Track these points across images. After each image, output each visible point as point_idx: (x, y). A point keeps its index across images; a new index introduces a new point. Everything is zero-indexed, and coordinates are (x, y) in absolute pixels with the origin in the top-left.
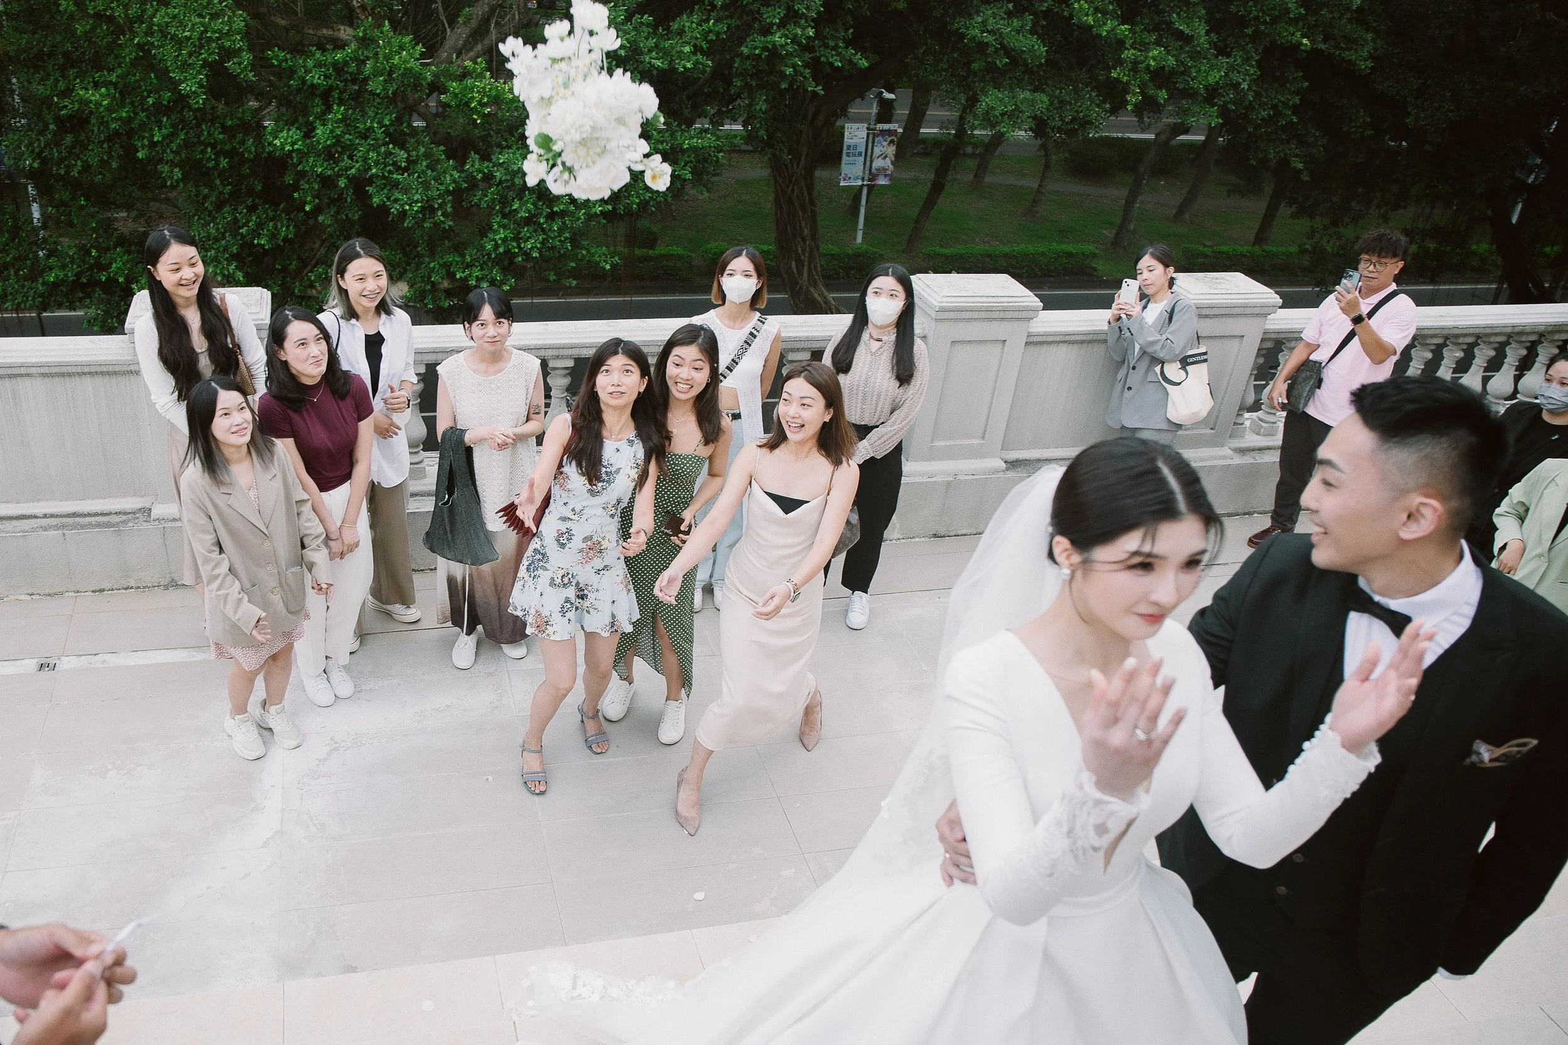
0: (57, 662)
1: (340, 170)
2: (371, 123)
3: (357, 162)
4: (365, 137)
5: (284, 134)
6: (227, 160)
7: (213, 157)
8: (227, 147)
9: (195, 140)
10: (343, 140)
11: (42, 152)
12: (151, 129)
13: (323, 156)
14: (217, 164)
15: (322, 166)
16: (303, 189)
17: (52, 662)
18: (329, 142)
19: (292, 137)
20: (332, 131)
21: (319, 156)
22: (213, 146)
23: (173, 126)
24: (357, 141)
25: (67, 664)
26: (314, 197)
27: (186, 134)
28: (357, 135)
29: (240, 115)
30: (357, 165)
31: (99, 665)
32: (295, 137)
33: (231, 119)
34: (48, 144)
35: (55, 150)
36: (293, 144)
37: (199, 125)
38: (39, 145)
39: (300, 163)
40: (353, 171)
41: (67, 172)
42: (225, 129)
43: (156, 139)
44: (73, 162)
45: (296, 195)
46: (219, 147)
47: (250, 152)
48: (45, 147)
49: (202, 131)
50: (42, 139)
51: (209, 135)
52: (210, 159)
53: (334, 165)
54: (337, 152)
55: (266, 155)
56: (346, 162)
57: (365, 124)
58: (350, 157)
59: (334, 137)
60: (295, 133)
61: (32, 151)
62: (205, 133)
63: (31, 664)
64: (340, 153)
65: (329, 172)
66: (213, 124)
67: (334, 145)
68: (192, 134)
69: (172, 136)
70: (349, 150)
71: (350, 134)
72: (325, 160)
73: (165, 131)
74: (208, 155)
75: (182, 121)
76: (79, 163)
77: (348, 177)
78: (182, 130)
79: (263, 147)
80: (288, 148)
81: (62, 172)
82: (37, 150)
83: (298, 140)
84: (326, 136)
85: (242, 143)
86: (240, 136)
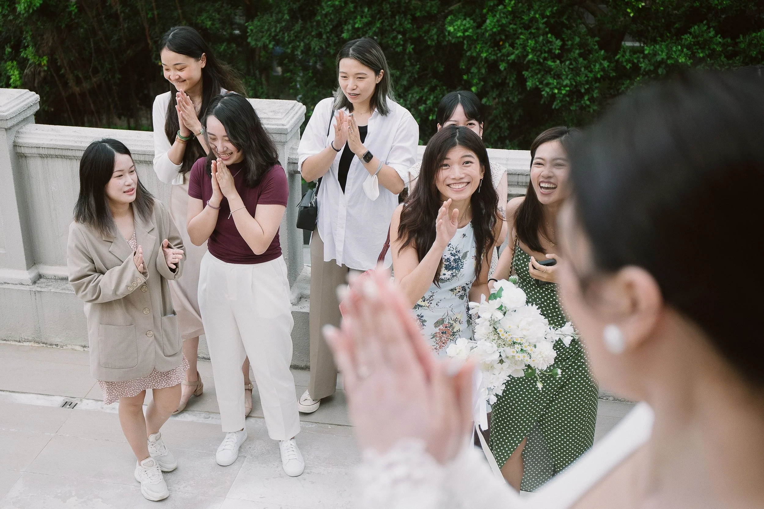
0: (79, 403)
1: (502, 56)
2: (535, 14)
3: (517, 49)
4: (527, 27)
5: (459, 23)
6: (413, 46)
7: (402, 43)
8: (415, 35)
9: (388, 28)
10: (507, 29)
11: (276, 35)
12: (356, 18)
13: (489, 44)
14: (404, 50)
15: (487, 51)
16: (471, 73)
17: (74, 401)
18: (495, 30)
19: (465, 25)
20: (498, 21)
21: (486, 43)
22: (404, 33)
23: (373, 16)
24: (520, 31)
25: (85, 405)
26: (480, 80)
27: (382, 23)
28: (521, 26)
29: (428, 9)
30: (517, 52)
31: (108, 411)
32: (468, 25)
33: (421, 11)
34: (281, 30)
35: (286, 34)
36: (465, 30)
37: (393, 16)
38: (275, 31)
39: (470, 49)
40: (512, 57)
41: (293, 51)
42: (414, 19)
43: (357, 26)
44: (298, 44)
45: (465, 77)
46: (407, 36)
47: (433, 40)
48: (280, 32)
49: (395, 22)
50: (278, 25)
51: (401, 24)
52: (398, 45)
53: (498, 52)
54: (501, 40)
55: (445, 43)
56: (507, 48)
57: (529, 15)
58: (512, 45)
59: (499, 26)
60: (468, 23)
61: (270, 35)
62: (397, 23)
63: (60, 400)
64: (504, 41)
65: (493, 57)
66: (405, 15)
67: (499, 33)
68: (386, 23)
69: (369, 24)
70: (512, 38)
71: (515, 24)
72: (490, 47)
73: (365, 20)
74: (397, 41)
75: (380, 12)
76: (302, 44)
77: (508, 62)
78: (379, 19)
79: (444, 36)
80: (460, 34)
81: (289, 51)
82: (273, 34)
83: (469, 28)
84: (493, 24)
85: (427, 32)
86: (426, 27)
